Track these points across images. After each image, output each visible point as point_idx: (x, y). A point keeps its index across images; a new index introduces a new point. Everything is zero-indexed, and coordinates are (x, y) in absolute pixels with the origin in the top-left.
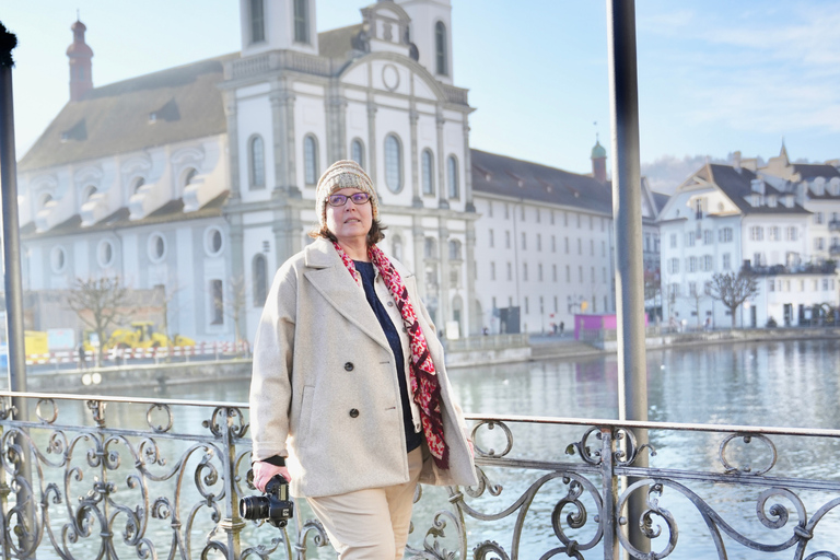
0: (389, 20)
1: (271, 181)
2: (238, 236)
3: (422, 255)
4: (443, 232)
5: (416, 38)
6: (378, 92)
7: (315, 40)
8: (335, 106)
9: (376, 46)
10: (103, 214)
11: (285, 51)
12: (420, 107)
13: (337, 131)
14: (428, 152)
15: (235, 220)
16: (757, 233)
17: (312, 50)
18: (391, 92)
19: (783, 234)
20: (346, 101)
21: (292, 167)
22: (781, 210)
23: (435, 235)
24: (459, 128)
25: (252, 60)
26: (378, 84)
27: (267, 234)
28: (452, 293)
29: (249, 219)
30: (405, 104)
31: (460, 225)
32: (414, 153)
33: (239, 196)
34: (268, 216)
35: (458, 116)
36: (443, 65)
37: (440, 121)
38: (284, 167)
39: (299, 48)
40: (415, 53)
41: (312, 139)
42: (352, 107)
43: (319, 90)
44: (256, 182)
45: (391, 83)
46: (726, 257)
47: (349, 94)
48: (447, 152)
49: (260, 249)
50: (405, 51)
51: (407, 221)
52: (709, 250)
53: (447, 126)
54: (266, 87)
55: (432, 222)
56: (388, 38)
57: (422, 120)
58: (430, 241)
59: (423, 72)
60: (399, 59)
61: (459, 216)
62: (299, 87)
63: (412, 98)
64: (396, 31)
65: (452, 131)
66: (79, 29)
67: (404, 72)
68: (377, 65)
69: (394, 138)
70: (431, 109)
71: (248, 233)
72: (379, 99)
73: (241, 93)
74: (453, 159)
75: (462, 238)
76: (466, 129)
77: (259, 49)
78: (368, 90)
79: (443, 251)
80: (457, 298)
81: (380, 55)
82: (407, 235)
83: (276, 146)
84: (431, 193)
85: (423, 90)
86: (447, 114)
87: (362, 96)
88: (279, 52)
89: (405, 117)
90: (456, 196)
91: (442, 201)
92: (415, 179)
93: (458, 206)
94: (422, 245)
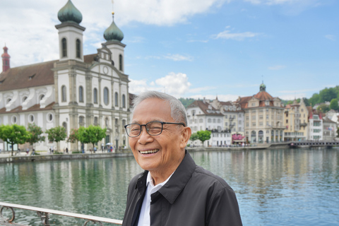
0: (105, 53)
1: (68, 100)
2: (58, 116)
3: (114, 124)
4: (121, 117)
5: (113, 59)
6: (102, 74)
7: (83, 57)
8: (88, 78)
9: (101, 61)
10: (13, 108)
11: (73, 60)
12: (114, 80)
13: (89, 86)
14: (116, 93)
15: (57, 111)
16: (209, 121)
17: (82, 60)
18: (105, 75)
19: (217, 121)
20: (92, 77)
21: (75, 96)
22: (216, 115)
23: (118, 118)
24: (126, 86)
25: (63, 62)
26: (102, 72)
27: (67, 116)
28: (123, 135)
29: (61, 111)
30: (110, 79)
31: (126, 115)
32: (112, 93)
33: (58, 103)
34: (67, 110)
35: (125, 83)
36: (121, 68)
37: (120, 84)
38: (73, 96)
39: (78, 60)
40: (113, 63)
41: (81, 88)
42: (94, 79)
43: (84, 73)
44: (64, 100)
45: (106, 72)
46: (201, 127)
47: (93, 74)
48: (122, 93)
49: (65, 120)
50: (110, 63)
51: (110, 114)
52: (196, 125)
53: (122, 86)
54: (67, 71)
55: (117, 114)
56: (105, 59)
57: (115, 83)
58: (116, 120)
59: (115, 69)
60: (108, 65)
61: (125, 113)
62: (77, 71)
63: (112, 77)
64: (107, 57)
65: (123, 87)
66: (6, 49)
67: (110, 69)
68: (102, 66)
69: (106, 89)
70: (118, 80)
71: (61, 115)
72: (102, 77)
73: (59, 72)
74: (124, 96)
75: (126, 119)
76: (128, 87)
77: (65, 59)
78: (99, 74)
79: (120, 123)
80: (124, 137)
81: (102, 64)
82: (110, 118)
83: (71, 89)
84: (117, 106)
85: (115, 75)
86: (122, 82)
87: (97, 75)
88: (71, 60)
89: (110, 82)
90: (124, 107)
91: (120, 108)
92: (112, 101)
93: (125, 110)
94: (114, 121)
